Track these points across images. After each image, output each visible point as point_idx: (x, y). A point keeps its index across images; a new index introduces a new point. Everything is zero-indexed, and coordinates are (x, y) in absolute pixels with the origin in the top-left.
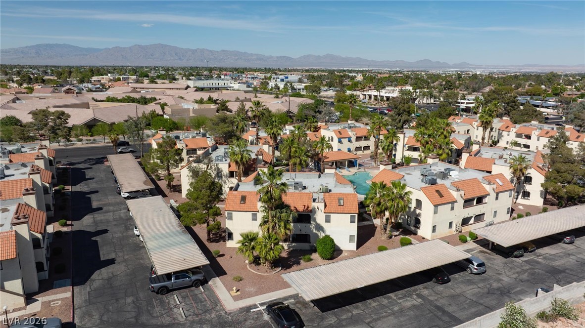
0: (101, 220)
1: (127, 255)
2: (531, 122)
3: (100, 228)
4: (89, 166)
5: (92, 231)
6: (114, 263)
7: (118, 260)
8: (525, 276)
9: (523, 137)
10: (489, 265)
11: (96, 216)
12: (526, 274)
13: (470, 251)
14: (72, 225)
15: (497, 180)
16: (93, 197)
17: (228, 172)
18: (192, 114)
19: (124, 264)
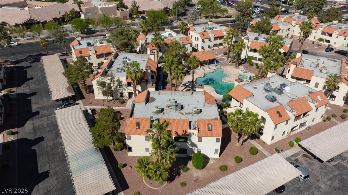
0: (39, 126)
1: (58, 166)
2: (332, 21)
3: (38, 135)
4: (30, 65)
5: (32, 139)
6: (48, 176)
7: (52, 173)
8: (336, 183)
9: (327, 34)
10: (310, 170)
11: (35, 121)
12: (337, 181)
13: (297, 155)
14: (17, 133)
15: (319, 97)
16: (33, 99)
17: (126, 83)
18: (100, 12)
19: (55, 177)
